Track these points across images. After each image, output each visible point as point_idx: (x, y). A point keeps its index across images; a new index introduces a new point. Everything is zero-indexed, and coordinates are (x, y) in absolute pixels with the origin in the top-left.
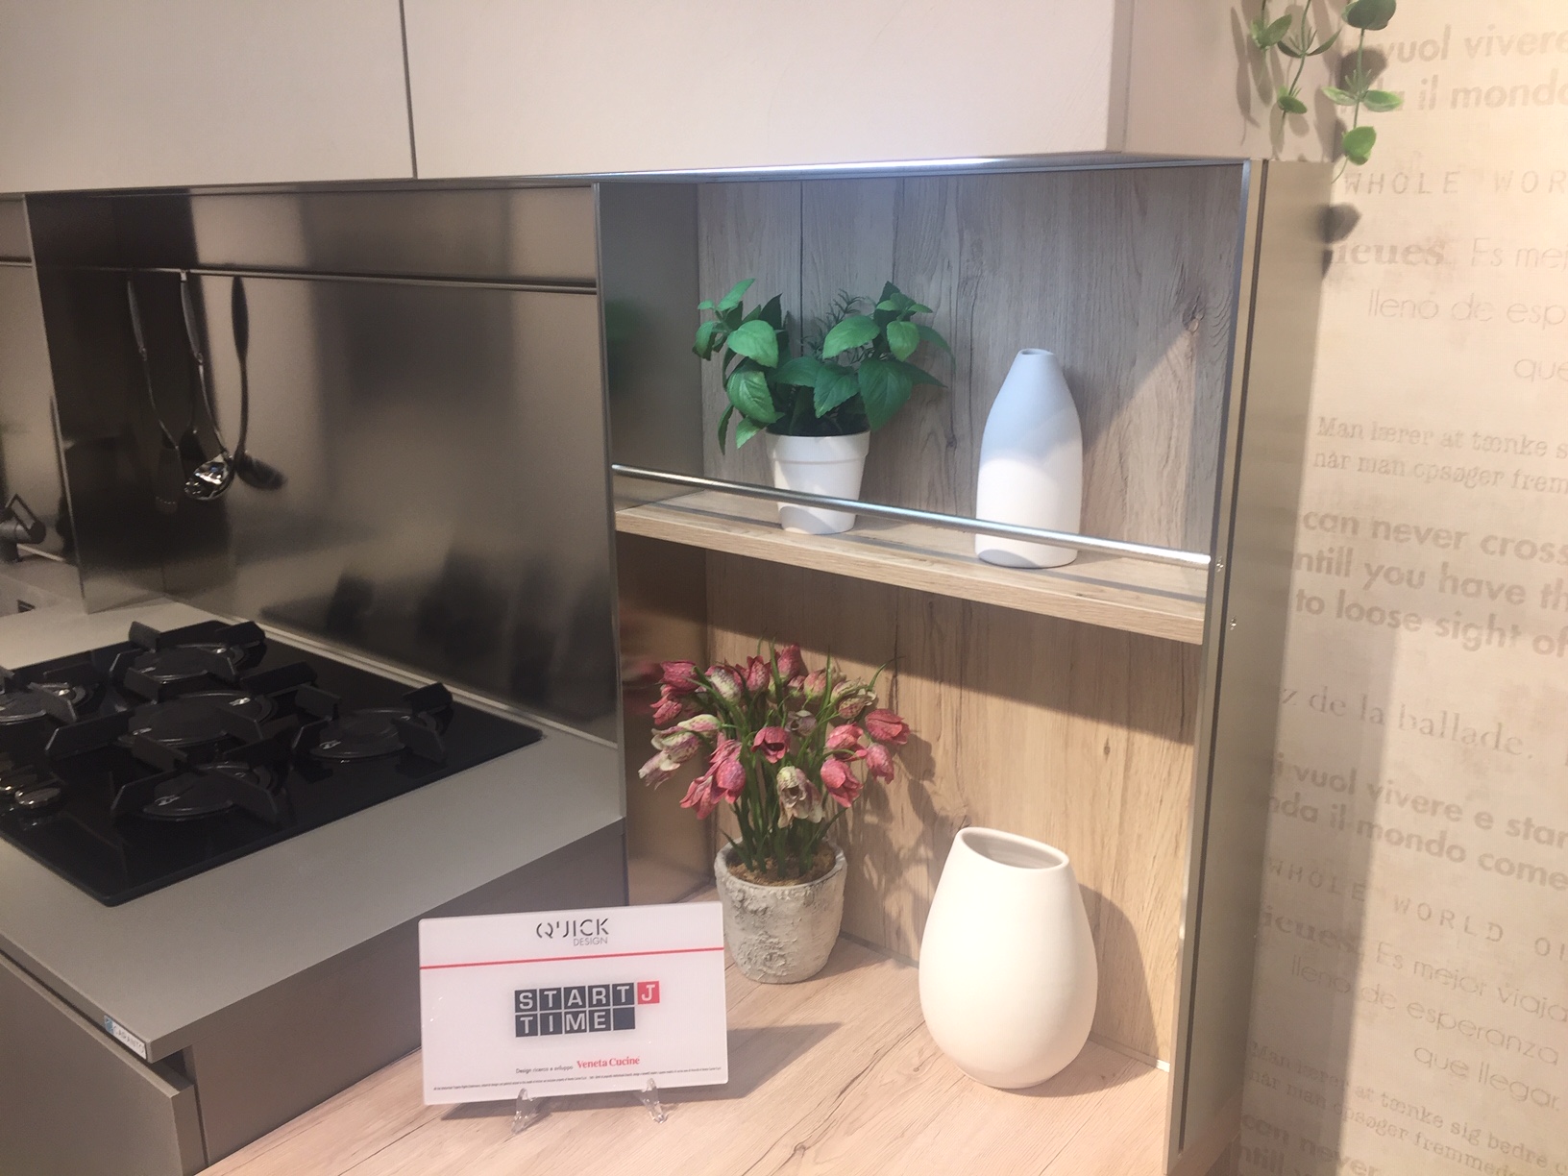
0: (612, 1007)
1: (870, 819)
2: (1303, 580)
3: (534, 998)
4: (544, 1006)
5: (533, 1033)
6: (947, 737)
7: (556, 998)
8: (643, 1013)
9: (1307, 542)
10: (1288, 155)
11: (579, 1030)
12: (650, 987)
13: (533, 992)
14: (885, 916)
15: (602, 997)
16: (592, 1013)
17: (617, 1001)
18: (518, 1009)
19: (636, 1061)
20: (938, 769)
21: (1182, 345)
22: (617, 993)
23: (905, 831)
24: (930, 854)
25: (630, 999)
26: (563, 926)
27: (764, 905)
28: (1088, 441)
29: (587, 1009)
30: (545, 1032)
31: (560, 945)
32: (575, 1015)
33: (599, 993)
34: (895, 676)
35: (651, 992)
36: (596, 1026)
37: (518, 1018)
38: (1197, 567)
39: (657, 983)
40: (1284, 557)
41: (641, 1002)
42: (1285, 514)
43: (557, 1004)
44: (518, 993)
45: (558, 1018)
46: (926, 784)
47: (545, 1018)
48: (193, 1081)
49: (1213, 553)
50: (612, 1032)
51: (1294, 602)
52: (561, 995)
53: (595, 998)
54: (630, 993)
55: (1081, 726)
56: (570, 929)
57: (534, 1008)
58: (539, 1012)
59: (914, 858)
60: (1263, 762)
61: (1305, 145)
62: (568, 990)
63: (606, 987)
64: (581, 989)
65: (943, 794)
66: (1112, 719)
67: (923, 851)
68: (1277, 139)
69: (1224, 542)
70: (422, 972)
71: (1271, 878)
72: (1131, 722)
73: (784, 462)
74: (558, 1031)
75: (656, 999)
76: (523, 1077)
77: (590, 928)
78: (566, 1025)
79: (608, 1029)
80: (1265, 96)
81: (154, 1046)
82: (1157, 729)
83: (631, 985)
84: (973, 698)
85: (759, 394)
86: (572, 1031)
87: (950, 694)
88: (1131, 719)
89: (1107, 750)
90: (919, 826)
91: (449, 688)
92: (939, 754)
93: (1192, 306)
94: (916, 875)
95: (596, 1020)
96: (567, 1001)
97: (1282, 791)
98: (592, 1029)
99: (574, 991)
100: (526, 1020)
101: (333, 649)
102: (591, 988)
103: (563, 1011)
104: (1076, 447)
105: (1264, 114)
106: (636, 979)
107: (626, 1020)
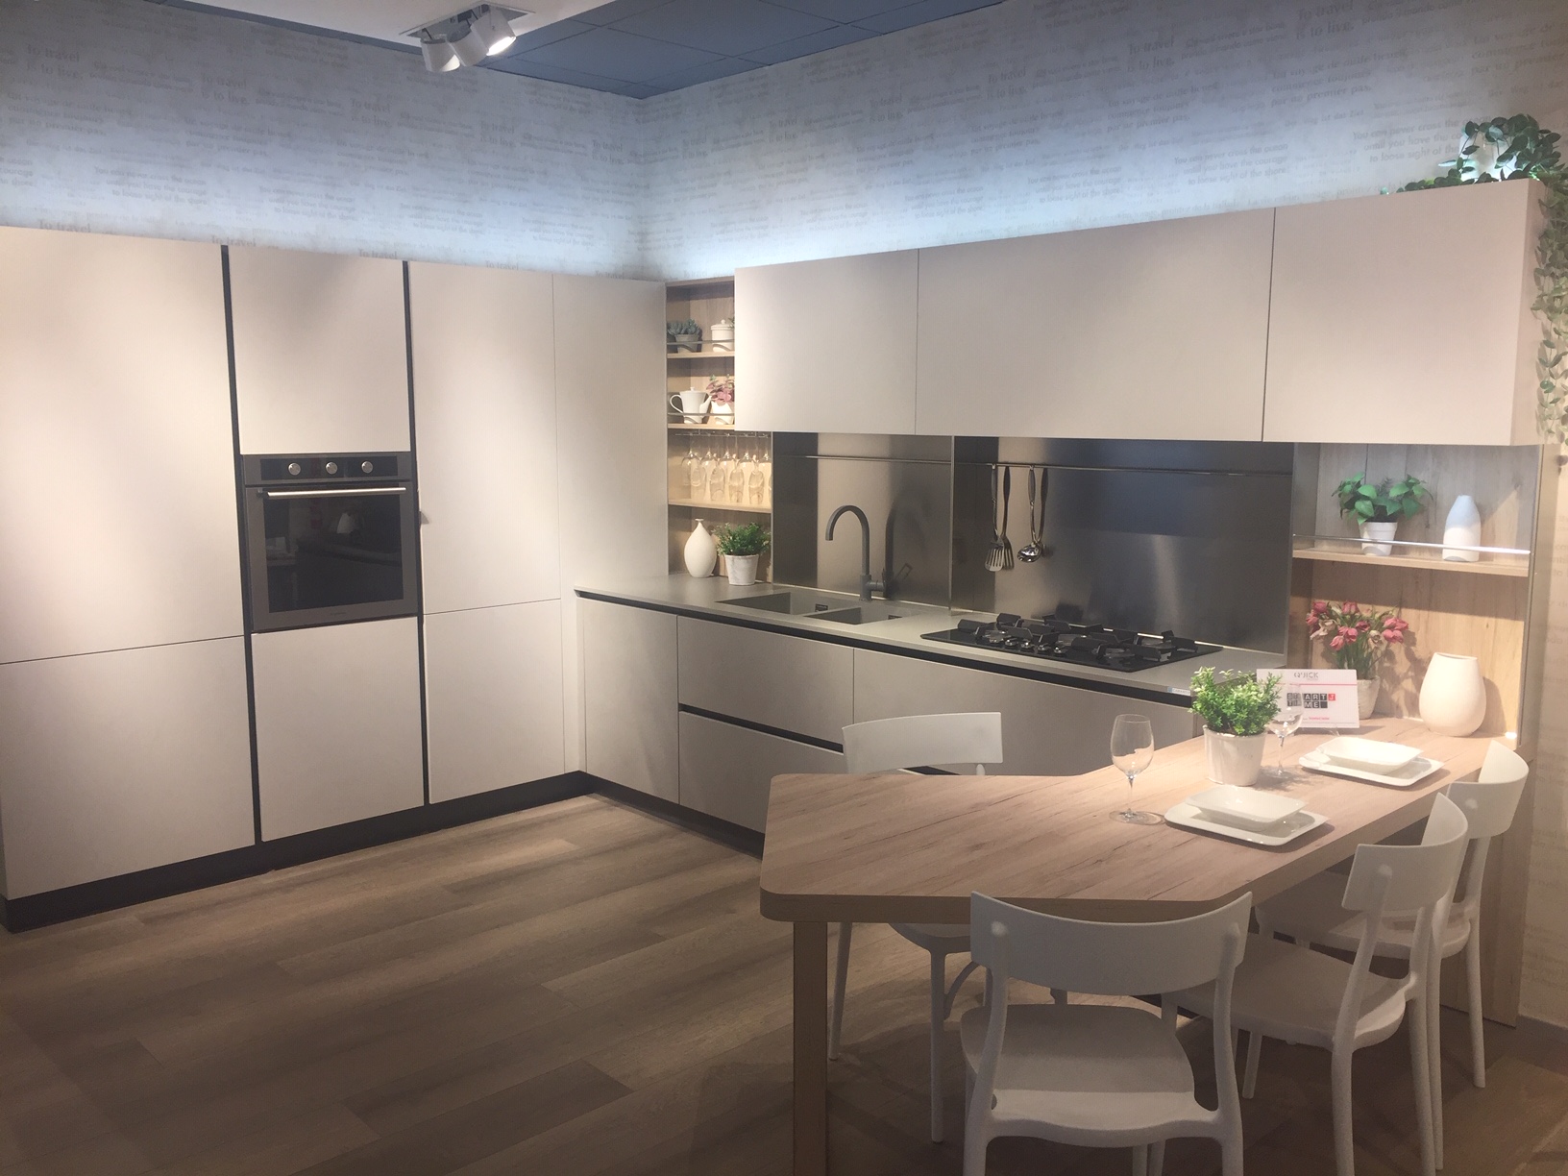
0: (1320, 701)
1: (1386, 664)
2: (1555, 566)
3: (1293, 696)
5: (1293, 705)
6: (1422, 628)
8: (1329, 703)
9: (1556, 554)
10: (1549, 442)
11: (1309, 707)
12: (1332, 695)
13: (1294, 694)
14: (1392, 702)
15: (1316, 698)
16: (1313, 702)
17: (1322, 699)
19: (1328, 719)
20: (1418, 642)
21: (1513, 495)
22: (1322, 697)
23: (1402, 665)
24: (1413, 674)
25: (1326, 699)
26: (1303, 674)
28: (1482, 522)
32: (1308, 703)
33: (1315, 696)
34: (1400, 611)
35: (1333, 697)
36: (1315, 706)
37: (1288, 701)
38: (1525, 555)
39: (1335, 694)
40: (1549, 559)
41: (1329, 700)
42: (1549, 546)
44: (1289, 694)
46: (1412, 648)
49: (1530, 550)
50: (1320, 709)
51: (1553, 573)
54: (1325, 697)
55: (1477, 619)
56: (1305, 675)
58: (1294, 700)
59: (1406, 676)
60: (1544, 626)
61: (1554, 439)
62: (1305, 695)
63: (1318, 694)
64: (1309, 694)
65: (1419, 651)
66: (1490, 615)
67: (1410, 673)
68: (1546, 439)
69: (1534, 546)
71: (1549, 645)
72: (1497, 616)
73: (1368, 531)
74: (1301, 705)
75: (1334, 699)
77: (1312, 675)
78: (1304, 706)
79: (1319, 707)
80: (1543, 428)
82: (1506, 616)
83: (1326, 694)
84: (1434, 615)
87: (1424, 614)
88: (1495, 613)
89: (1487, 626)
90: (1409, 664)
92: (1418, 637)
93: (1517, 483)
94: (1408, 684)
95: (1315, 704)
96: (1305, 698)
97: (1550, 635)
98: (1313, 707)
99: (1307, 695)
100: (1291, 702)
102: (1313, 694)
103: (1304, 701)
104: (1478, 526)
105: (1542, 432)
106: (1328, 693)
107: (1324, 705)
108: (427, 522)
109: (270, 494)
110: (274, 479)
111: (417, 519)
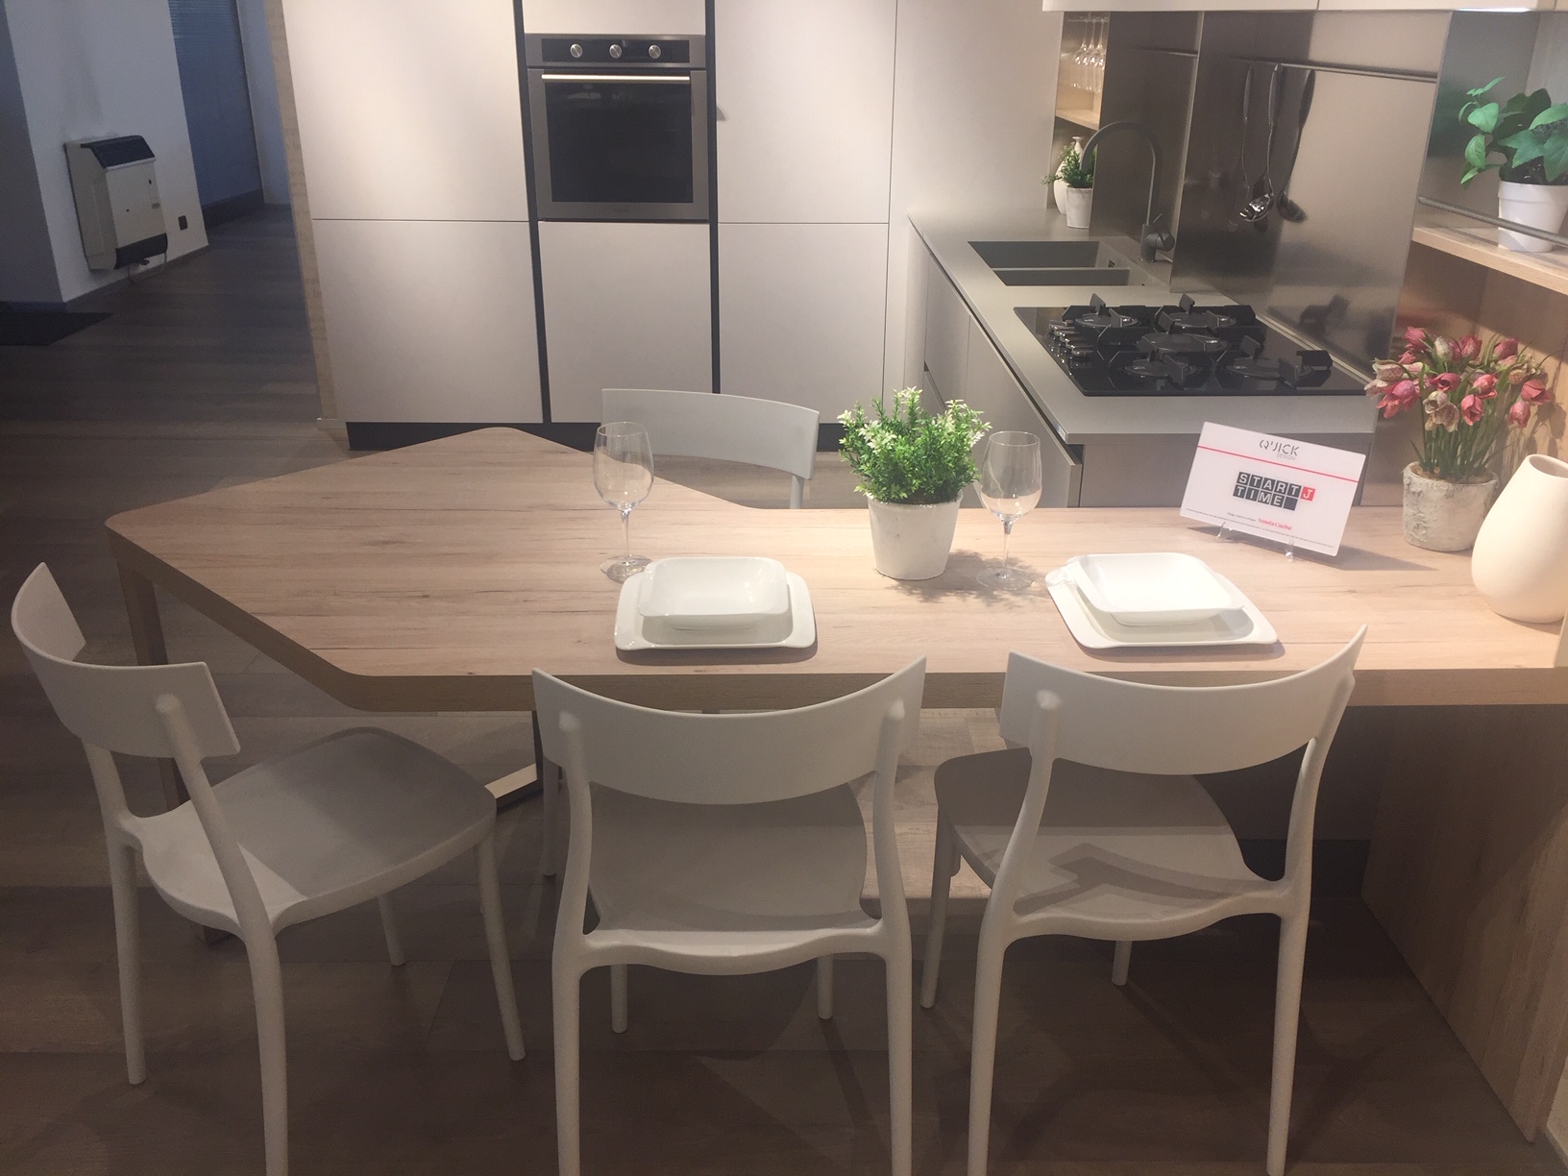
0: (1286, 496)
3: (1248, 479)
4: (1252, 484)
5: (1242, 496)
7: (1259, 482)
8: (1301, 503)
11: (1265, 502)
12: (1310, 491)
13: (1249, 475)
15: (1283, 489)
16: (1275, 495)
17: (1290, 493)
18: (1238, 482)
19: (1290, 528)
22: (1291, 489)
25: (1297, 495)
26: (1274, 444)
27: (1419, 490)
29: (1273, 492)
30: (1248, 498)
31: (1270, 454)
32: (1266, 494)
33: (1282, 486)
35: (1309, 494)
36: (1275, 503)
37: (1237, 486)
39: (1314, 490)
41: (1302, 497)
43: (1258, 486)
44: (1241, 473)
45: (1256, 492)
47: (1250, 490)
48: (1082, 463)
50: (1282, 509)
52: (1262, 481)
53: (1279, 488)
54: (1298, 491)
56: (1278, 447)
57: (1246, 484)
58: (1248, 486)
62: (1266, 480)
63: (1287, 484)
64: (1273, 481)
70: (1198, 449)
74: (1254, 499)
75: (1310, 499)
76: (1230, 517)
77: (1289, 449)
78: (1259, 498)
79: (1280, 506)
81: (1070, 436)
83: (1300, 487)
85: (1480, 150)
86: (1261, 501)
91: (1333, 358)
95: (1276, 500)
96: (1264, 485)
98: (1272, 504)
99: (1269, 481)
100: (1241, 488)
101: (1301, 338)
102: (1278, 482)
103: (1260, 489)
106: (1303, 485)
107: (1291, 505)
108: (723, 119)
109: (544, 77)
110: (555, 61)
111: (712, 115)
